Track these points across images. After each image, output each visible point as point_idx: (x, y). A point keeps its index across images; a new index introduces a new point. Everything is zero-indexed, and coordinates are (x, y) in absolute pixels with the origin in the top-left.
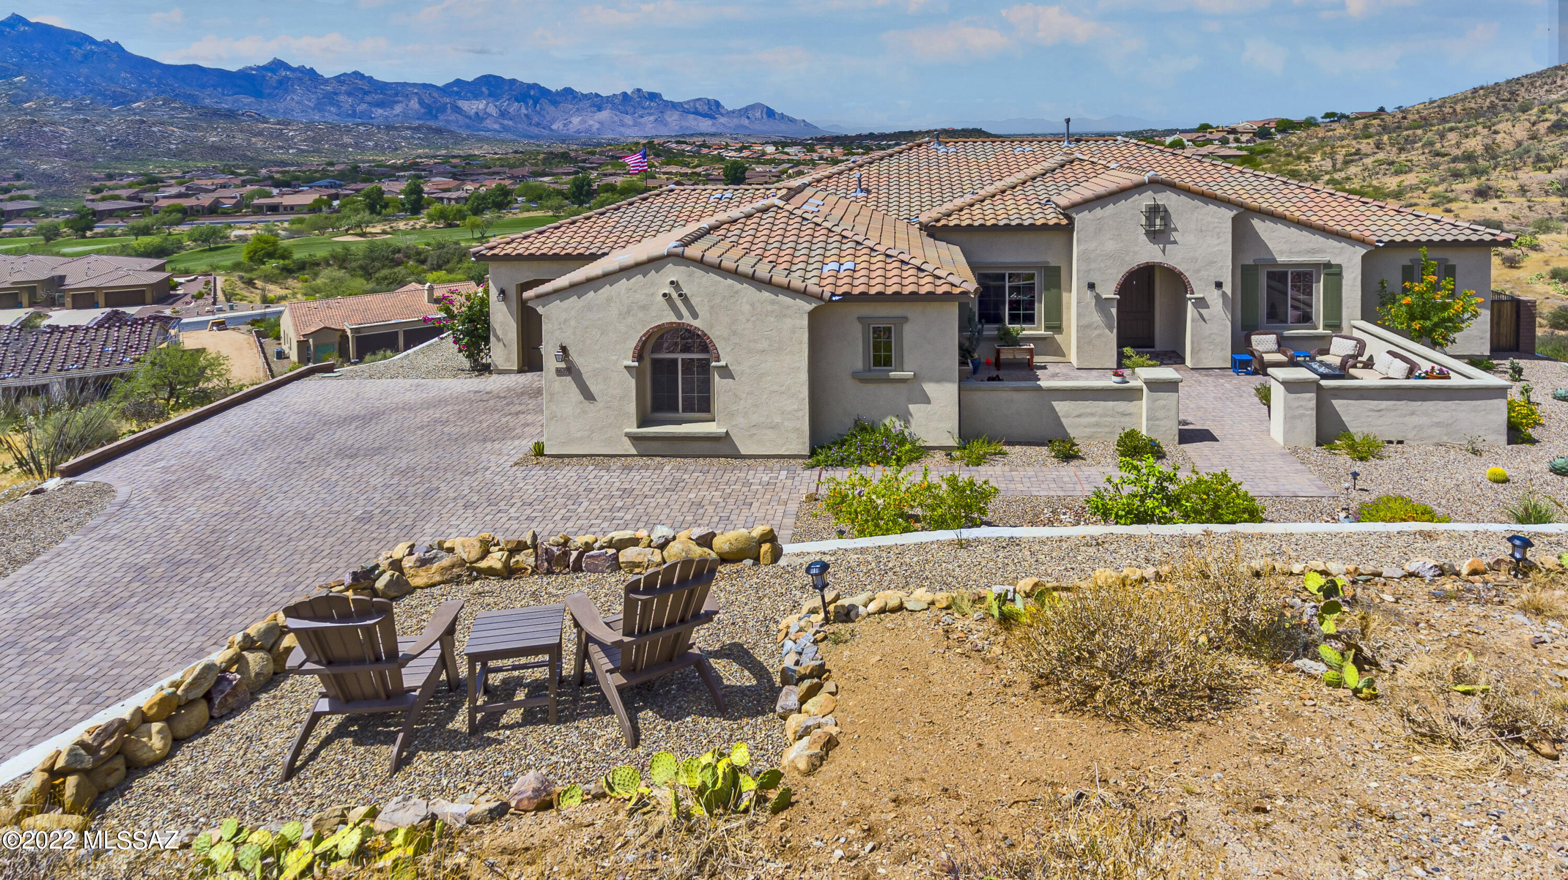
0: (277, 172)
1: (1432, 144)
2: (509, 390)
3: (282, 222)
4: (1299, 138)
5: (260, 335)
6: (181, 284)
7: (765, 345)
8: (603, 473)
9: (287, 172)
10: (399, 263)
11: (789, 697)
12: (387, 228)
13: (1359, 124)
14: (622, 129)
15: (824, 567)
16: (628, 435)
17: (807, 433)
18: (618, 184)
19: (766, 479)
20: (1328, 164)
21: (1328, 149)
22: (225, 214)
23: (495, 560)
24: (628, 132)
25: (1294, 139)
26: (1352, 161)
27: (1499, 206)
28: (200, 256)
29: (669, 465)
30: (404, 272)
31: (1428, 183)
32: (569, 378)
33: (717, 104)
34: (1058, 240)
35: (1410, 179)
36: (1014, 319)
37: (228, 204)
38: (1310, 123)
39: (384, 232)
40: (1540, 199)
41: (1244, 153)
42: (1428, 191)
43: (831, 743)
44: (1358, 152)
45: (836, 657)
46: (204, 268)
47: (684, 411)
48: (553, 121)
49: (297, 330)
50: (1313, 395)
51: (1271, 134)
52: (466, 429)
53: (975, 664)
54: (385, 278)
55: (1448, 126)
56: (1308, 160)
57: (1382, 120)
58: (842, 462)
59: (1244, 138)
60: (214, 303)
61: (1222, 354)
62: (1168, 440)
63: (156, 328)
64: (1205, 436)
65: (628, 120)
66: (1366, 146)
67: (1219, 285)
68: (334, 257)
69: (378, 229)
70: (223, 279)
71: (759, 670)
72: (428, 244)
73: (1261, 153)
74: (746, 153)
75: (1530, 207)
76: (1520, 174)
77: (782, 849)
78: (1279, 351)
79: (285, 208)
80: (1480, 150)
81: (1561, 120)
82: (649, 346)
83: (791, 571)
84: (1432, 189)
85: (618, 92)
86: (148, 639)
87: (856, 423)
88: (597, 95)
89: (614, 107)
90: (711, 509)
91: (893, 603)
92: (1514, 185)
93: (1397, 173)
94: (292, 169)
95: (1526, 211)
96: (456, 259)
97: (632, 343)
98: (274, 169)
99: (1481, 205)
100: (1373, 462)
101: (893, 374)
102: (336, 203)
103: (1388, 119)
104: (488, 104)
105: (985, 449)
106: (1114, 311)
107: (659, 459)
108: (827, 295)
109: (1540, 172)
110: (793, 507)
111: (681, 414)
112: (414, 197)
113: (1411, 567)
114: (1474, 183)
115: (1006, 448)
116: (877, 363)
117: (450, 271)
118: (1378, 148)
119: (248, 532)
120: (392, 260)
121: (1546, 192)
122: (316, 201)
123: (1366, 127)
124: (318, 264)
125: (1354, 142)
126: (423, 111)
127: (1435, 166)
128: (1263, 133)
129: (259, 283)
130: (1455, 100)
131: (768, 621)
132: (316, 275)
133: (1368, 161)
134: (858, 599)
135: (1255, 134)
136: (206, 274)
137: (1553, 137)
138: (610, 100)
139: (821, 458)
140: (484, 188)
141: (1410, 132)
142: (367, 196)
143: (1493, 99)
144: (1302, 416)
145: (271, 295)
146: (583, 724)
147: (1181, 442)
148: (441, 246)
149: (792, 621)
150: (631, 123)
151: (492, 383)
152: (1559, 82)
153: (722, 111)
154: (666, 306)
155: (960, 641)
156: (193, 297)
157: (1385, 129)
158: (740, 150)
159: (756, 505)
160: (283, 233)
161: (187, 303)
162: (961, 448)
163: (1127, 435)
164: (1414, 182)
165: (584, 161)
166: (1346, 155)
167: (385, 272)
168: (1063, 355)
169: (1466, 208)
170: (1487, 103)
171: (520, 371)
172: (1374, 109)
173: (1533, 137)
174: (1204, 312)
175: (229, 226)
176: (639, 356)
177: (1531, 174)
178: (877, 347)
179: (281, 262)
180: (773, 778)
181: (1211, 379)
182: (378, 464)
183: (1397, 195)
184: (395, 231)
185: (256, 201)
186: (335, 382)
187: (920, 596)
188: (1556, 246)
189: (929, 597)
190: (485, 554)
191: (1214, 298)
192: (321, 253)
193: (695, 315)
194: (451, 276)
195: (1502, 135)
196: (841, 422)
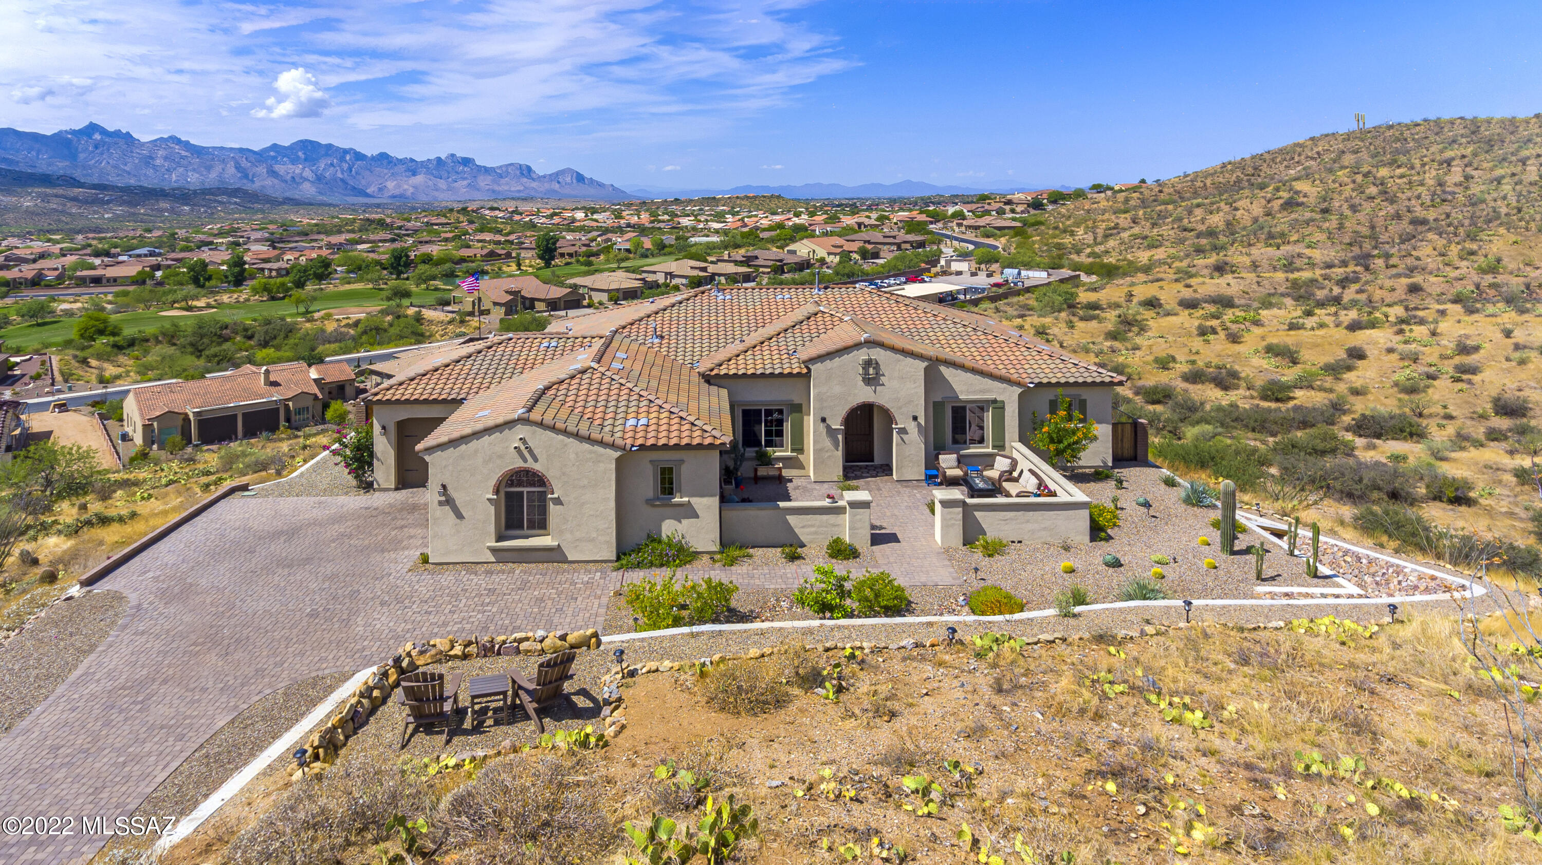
0: (93, 239)
1: (1180, 219)
2: (391, 506)
3: (106, 294)
4: (1068, 210)
5: (103, 417)
6: (17, 364)
7: (586, 482)
8: (472, 577)
9: (104, 238)
10: (227, 339)
11: (606, 711)
12: (211, 301)
13: (1121, 197)
14: (436, 194)
15: (622, 652)
16: (489, 548)
17: (614, 545)
18: (434, 253)
19: (586, 579)
20: (1089, 238)
21: (1090, 223)
22: (49, 286)
23: (458, 650)
24: (441, 196)
25: (1063, 211)
26: (1111, 235)
27: (1232, 282)
28: (28, 331)
29: (519, 569)
30: (233, 348)
31: (1174, 258)
32: (447, 508)
33: (529, 169)
34: (800, 382)
35: (1160, 254)
36: (769, 443)
37: (51, 276)
38: (1079, 194)
39: (209, 306)
40: (1267, 275)
41: (1018, 224)
42: (1174, 265)
43: (623, 727)
44: (1116, 227)
45: (626, 694)
46: (36, 346)
47: (528, 528)
48: (369, 185)
49: (142, 415)
50: (960, 509)
51: (1042, 205)
52: (367, 542)
53: (686, 695)
54: (216, 356)
55: (1195, 202)
56: (1072, 234)
57: (1141, 193)
58: (639, 565)
59: (1019, 209)
60: (53, 384)
61: (917, 471)
62: (862, 543)
63: (10, 415)
64: (892, 538)
65: (442, 184)
66: (1124, 220)
67: (915, 418)
68: (164, 334)
69: (201, 303)
70: (59, 358)
71: (593, 699)
72: (255, 320)
73: (1033, 225)
74: (556, 220)
75: (1258, 283)
76: (1254, 251)
77: (606, 758)
78: (958, 467)
79: (108, 280)
80: (1222, 226)
81: (1292, 198)
82: (504, 483)
83: (606, 652)
84: (1177, 264)
85: (432, 157)
86: (199, 701)
87: (649, 536)
88: (412, 160)
89: (429, 172)
90: (549, 603)
91: (654, 668)
92: (1247, 260)
93: (1151, 247)
94: (109, 235)
95: (1255, 286)
96: (282, 335)
97: (493, 482)
98: (91, 235)
99: (1216, 281)
100: (997, 557)
101: (677, 500)
102: (159, 274)
103: (1146, 193)
104: (304, 168)
105: (737, 553)
106: (840, 437)
107: (511, 564)
108: (628, 447)
109: (1270, 249)
110: (604, 600)
111: (526, 532)
112: (237, 269)
113: (902, 644)
114: (1212, 259)
115: (751, 551)
116: (664, 491)
117: (278, 348)
118: (1134, 222)
119: (236, 626)
120: (220, 336)
121: (1275, 268)
122: (139, 273)
123: (1127, 200)
124: (147, 340)
125: (1113, 217)
126: (239, 175)
127: (1182, 241)
128: (1037, 205)
129: (94, 363)
130: (1207, 174)
131: (596, 678)
132: (146, 352)
133: (1125, 235)
134: (638, 666)
135: (1029, 205)
136: (37, 352)
137: (1285, 213)
138: (425, 165)
139: (624, 562)
140: (304, 258)
141: (1163, 207)
142: (191, 269)
143: (1239, 174)
144: (953, 525)
145: (107, 374)
146: (519, 725)
147: (872, 545)
148: (268, 322)
149: (607, 678)
150: (444, 187)
151: (377, 499)
152: (1297, 159)
153: (534, 176)
154: (516, 455)
155: (681, 685)
156: (32, 378)
157: (1144, 203)
158: (552, 216)
159: (580, 599)
160: (109, 307)
161: (26, 384)
162: (721, 552)
163: (834, 541)
164: (1162, 257)
165: (400, 228)
166: (1106, 230)
167: (214, 350)
168: (803, 468)
169: (1204, 283)
170: (1234, 178)
171: (397, 489)
172: (1135, 182)
173: (1268, 214)
174: (905, 437)
175: (53, 299)
176: (497, 491)
177: (1263, 250)
178: (663, 482)
179: (112, 339)
180: (601, 737)
181: (908, 490)
182: (311, 573)
183: (1146, 269)
184: (220, 305)
185: (79, 273)
186: (254, 501)
187: (667, 664)
188: (1275, 321)
189: (670, 665)
190: (452, 647)
191: (912, 427)
192: (150, 330)
193: (536, 460)
194: (279, 354)
195: (1241, 211)
196: (637, 536)
